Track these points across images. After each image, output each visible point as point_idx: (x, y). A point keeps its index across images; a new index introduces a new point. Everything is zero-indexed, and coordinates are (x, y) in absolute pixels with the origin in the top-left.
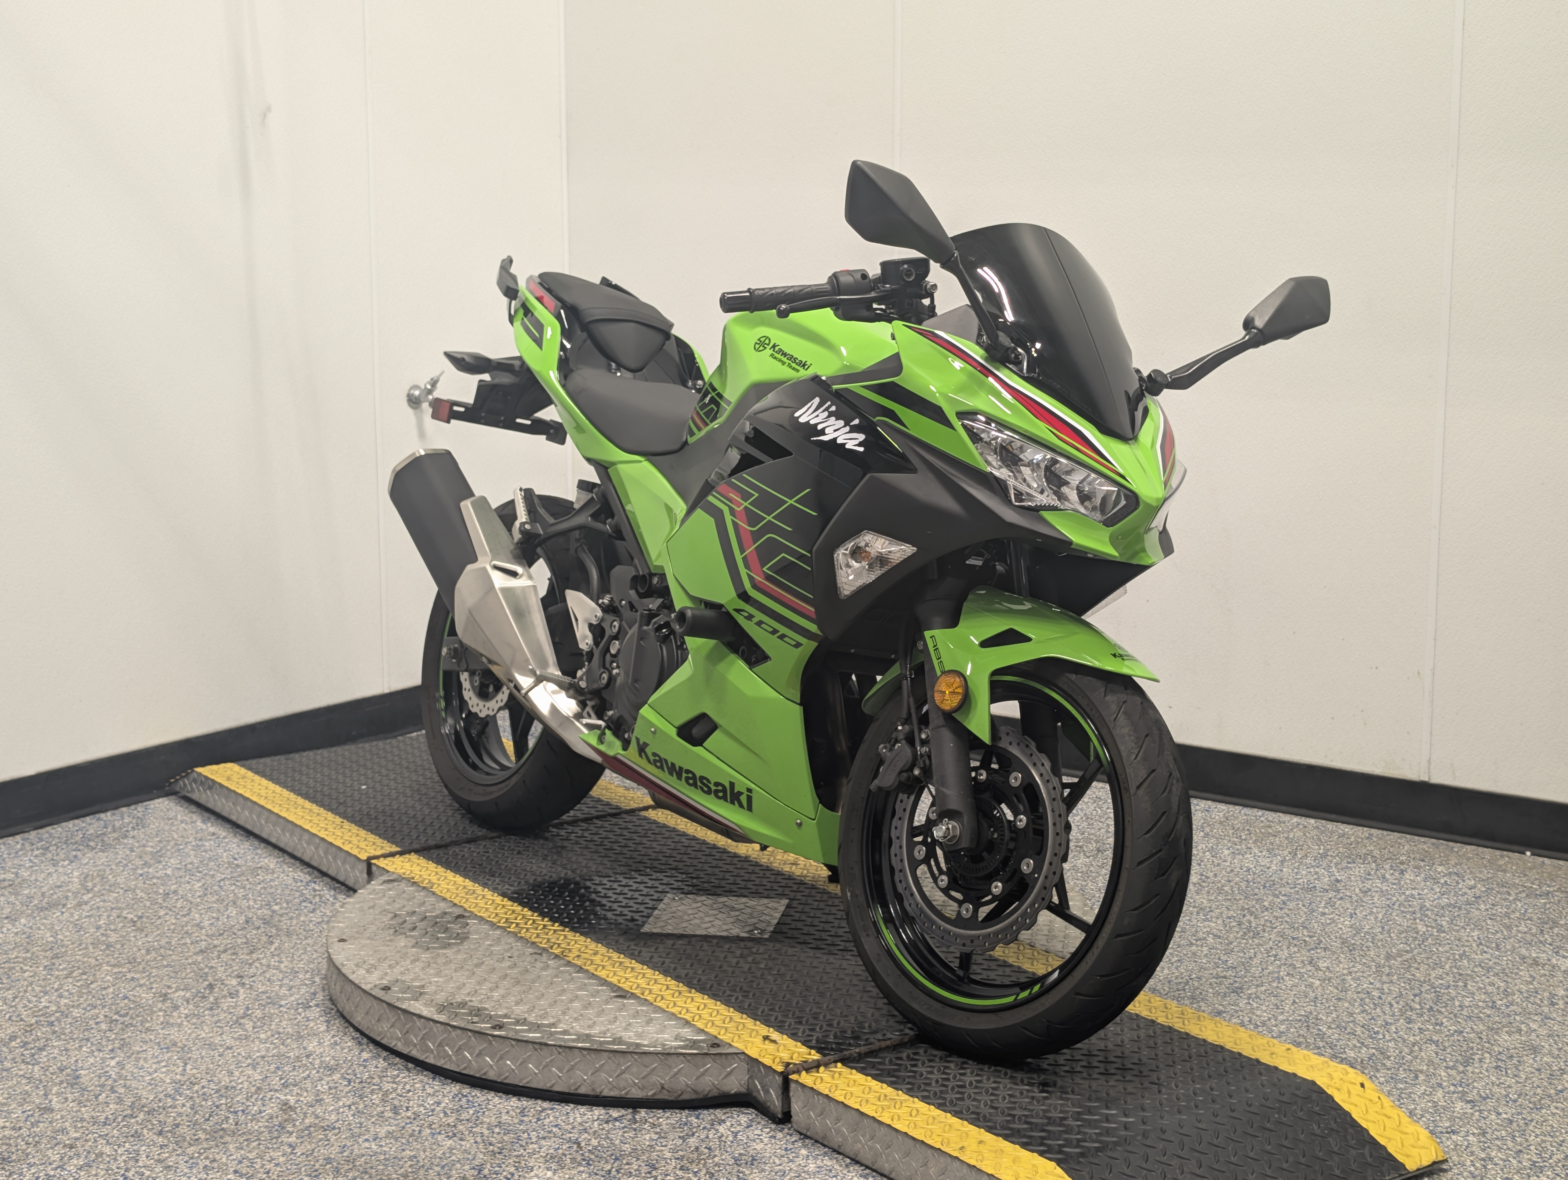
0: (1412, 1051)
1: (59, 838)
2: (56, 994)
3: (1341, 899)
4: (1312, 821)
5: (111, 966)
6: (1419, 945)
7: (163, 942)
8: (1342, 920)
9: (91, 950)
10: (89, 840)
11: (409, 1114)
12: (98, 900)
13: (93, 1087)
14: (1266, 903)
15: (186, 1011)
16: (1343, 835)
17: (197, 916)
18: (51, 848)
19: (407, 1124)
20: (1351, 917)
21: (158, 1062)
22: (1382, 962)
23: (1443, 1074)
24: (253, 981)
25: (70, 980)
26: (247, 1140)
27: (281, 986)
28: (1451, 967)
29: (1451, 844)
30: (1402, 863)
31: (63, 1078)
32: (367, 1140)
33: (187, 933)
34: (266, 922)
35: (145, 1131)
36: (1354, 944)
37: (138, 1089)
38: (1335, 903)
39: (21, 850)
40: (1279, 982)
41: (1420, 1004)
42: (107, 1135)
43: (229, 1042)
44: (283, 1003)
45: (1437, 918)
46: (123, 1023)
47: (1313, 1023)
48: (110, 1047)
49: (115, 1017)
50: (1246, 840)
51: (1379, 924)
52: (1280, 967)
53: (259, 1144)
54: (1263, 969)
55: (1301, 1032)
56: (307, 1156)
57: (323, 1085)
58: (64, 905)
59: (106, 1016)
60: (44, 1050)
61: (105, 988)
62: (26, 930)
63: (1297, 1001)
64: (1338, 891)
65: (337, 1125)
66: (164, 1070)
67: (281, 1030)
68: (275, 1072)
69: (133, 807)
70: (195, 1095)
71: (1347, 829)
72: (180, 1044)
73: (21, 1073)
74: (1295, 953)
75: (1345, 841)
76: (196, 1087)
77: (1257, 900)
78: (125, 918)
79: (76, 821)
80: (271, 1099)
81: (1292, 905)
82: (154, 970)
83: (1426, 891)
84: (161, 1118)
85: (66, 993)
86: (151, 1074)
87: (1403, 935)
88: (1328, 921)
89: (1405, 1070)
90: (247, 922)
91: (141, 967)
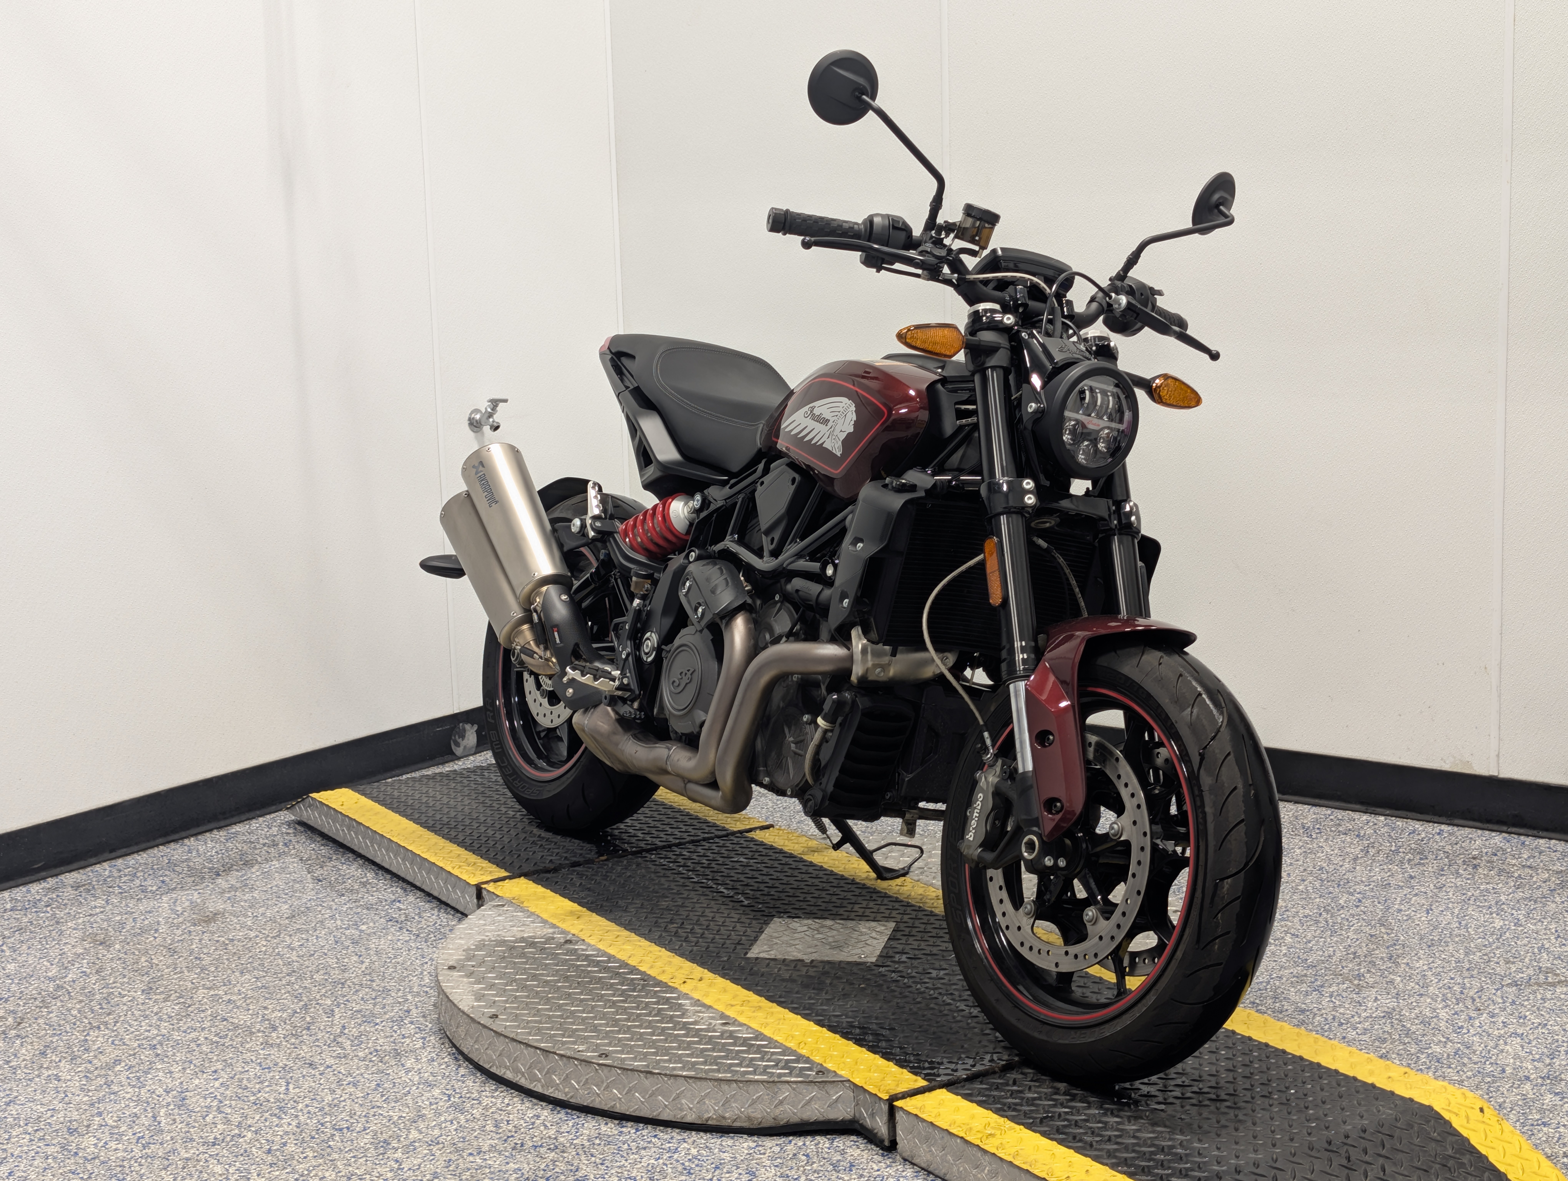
0: (1497, 1045)
1: (145, 864)
2: (155, 1018)
3: (1416, 895)
4: (1382, 818)
5: (207, 989)
6: (1498, 939)
7: (256, 964)
8: (1419, 916)
9: (186, 973)
10: (175, 865)
11: (510, 1127)
12: (188, 925)
13: (199, 1108)
14: (1341, 902)
15: (284, 1032)
16: (1414, 832)
17: (288, 938)
18: (139, 874)
19: (508, 1137)
20: (1428, 913)
21: (261, 1082)
22: (1462, 956)
23: (1530, 1067)
24: (347, 1001)
25: (169, 1003)
26: (354, 1157)
27: (375, 1005)
28: (1531, 960)
29: (1522, 838)
30: (1474, 858)
31: (170, 1100)
32: (471, 1154)
33: (278, 954)
34: (355, 942)
35: (254, 1149)
36: (1432, 940)
37: (243, 1109)
38: (1411, 899)
39: (109, 877)
40: (1360, 980)
41: (1502, 998)
42: (217, 1154)
43: (330, 1061)
44: (378, 1021)
45: (1514, 911)
46: (223, 1045)
47: (1396, 1019)
48: (213, 1069)
49: (216, 1039)
50: (1317, 838)
51: (1455, 919)
52: (1359, 964)
53: (367, 1161)
54: (1343, 967)
55: (1386, 1029)
56: (414, 1171)
57: (423, 1102)
58: (156, 931)
59: (206, 1038)
60: (149, 1073)
61: (203, 1011)
62: (121, 955)
63: (1379, 997)
64: (1412, 887)
65: (441, 1139)
66: (267, 1089)
67: (379, 1048)
68: (376, 1089)
69: (215, 832)
70: (300, 1114)
71: (1417, 825)
72: (281, 1064)
73: (128, 1096)
74: (1374, 950)
75: (1416, 837)
76: (300, 1106)
77: (1333, 899)
78: (218, 941)
79: (161, 847)
80: (374, 1115)
81: (1367, 903)
82: (249, 992)
83: (1500, 885)
84: (269, 1137)
85: (165, 1017)
86: (254, 1095)
87: (1480, 930)
88: (1405, 918)
89: (1491, 1064)
90: (337, 942)
91: (236, 989)
